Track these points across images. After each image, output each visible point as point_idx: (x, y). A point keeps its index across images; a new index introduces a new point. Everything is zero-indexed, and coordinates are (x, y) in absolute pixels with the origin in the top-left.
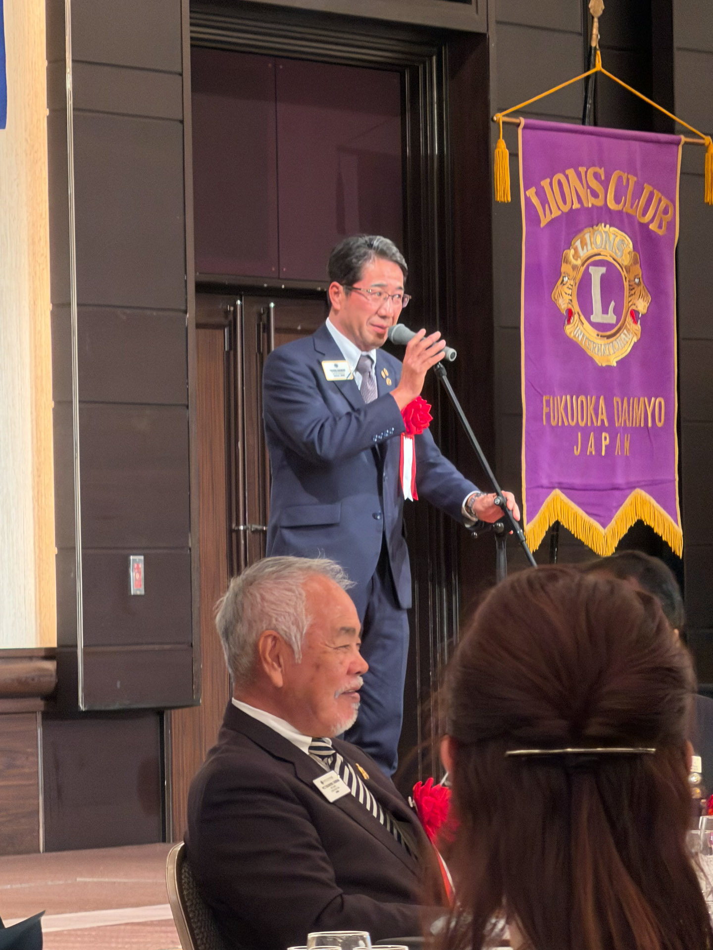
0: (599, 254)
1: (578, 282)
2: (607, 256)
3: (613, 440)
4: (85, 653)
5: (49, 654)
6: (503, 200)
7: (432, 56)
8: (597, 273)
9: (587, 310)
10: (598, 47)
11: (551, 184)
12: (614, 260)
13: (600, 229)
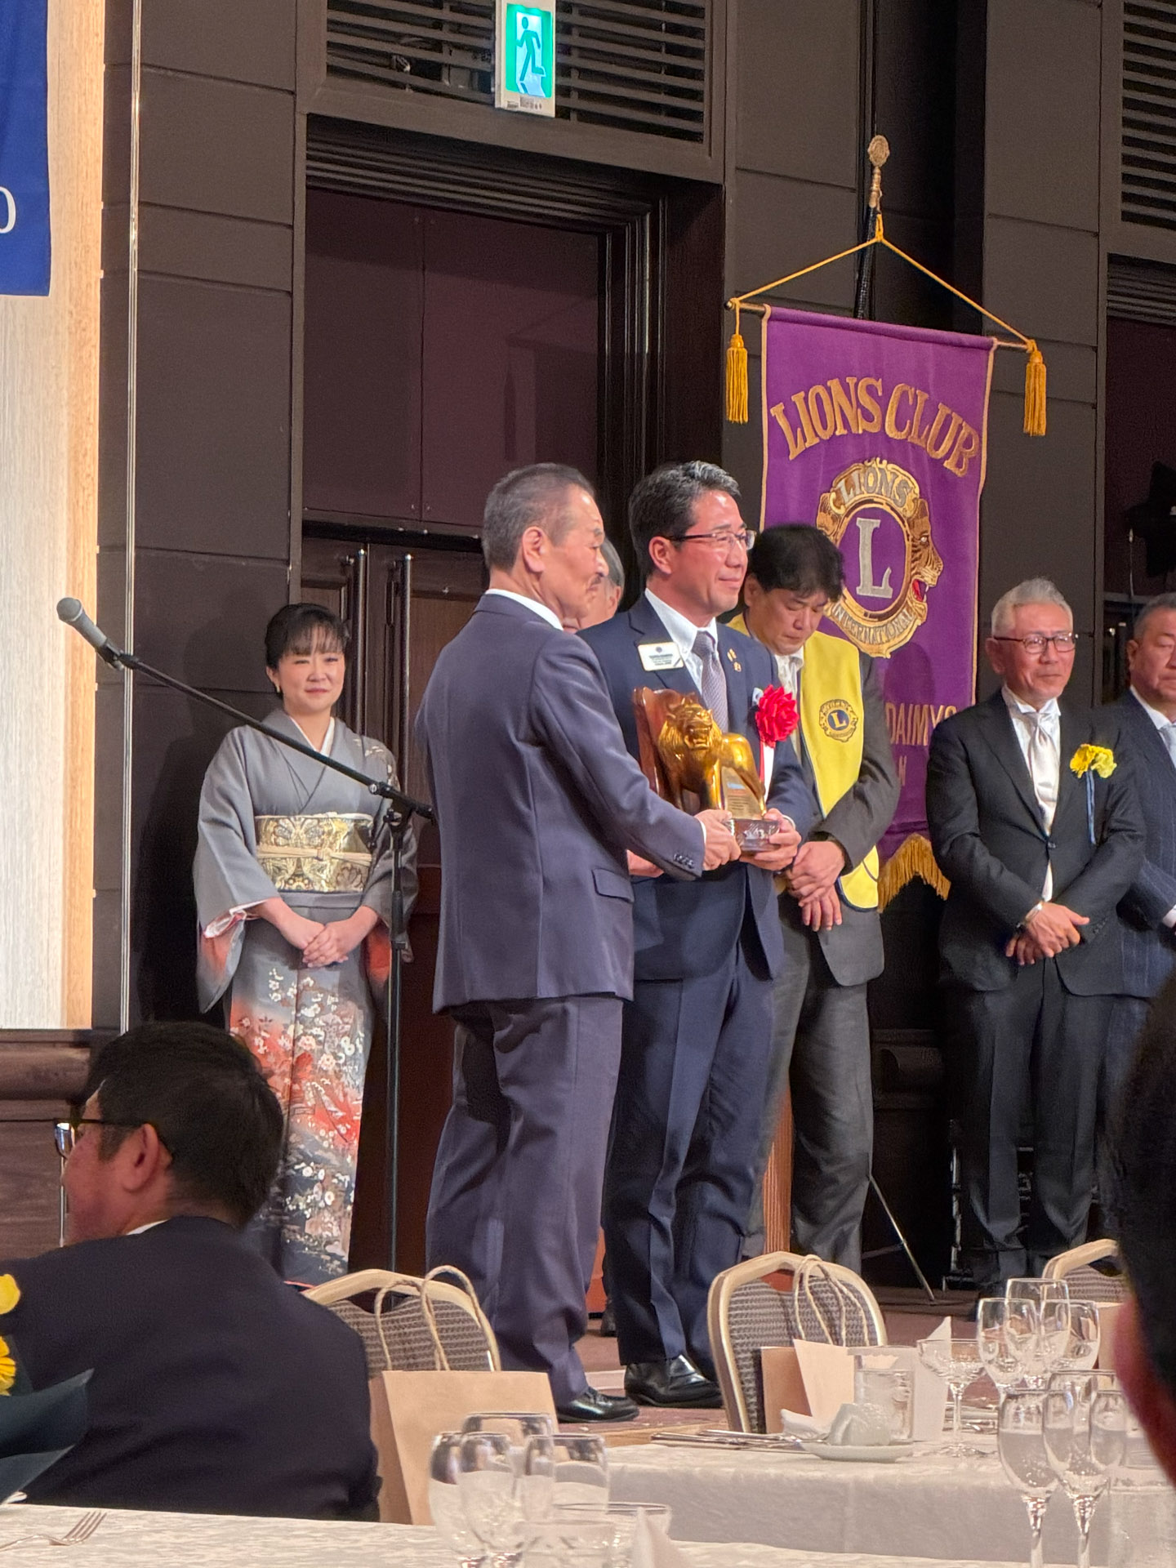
0: (871, 501)
1: (839, 537)
2: (882, 504)
5: (80, 1040)
6: (737, 420)
7: (645, 215)
8: (867, 528)
10: (878, 209)
11: (806, 399)
12: (892, 509)
13: (874, 465)
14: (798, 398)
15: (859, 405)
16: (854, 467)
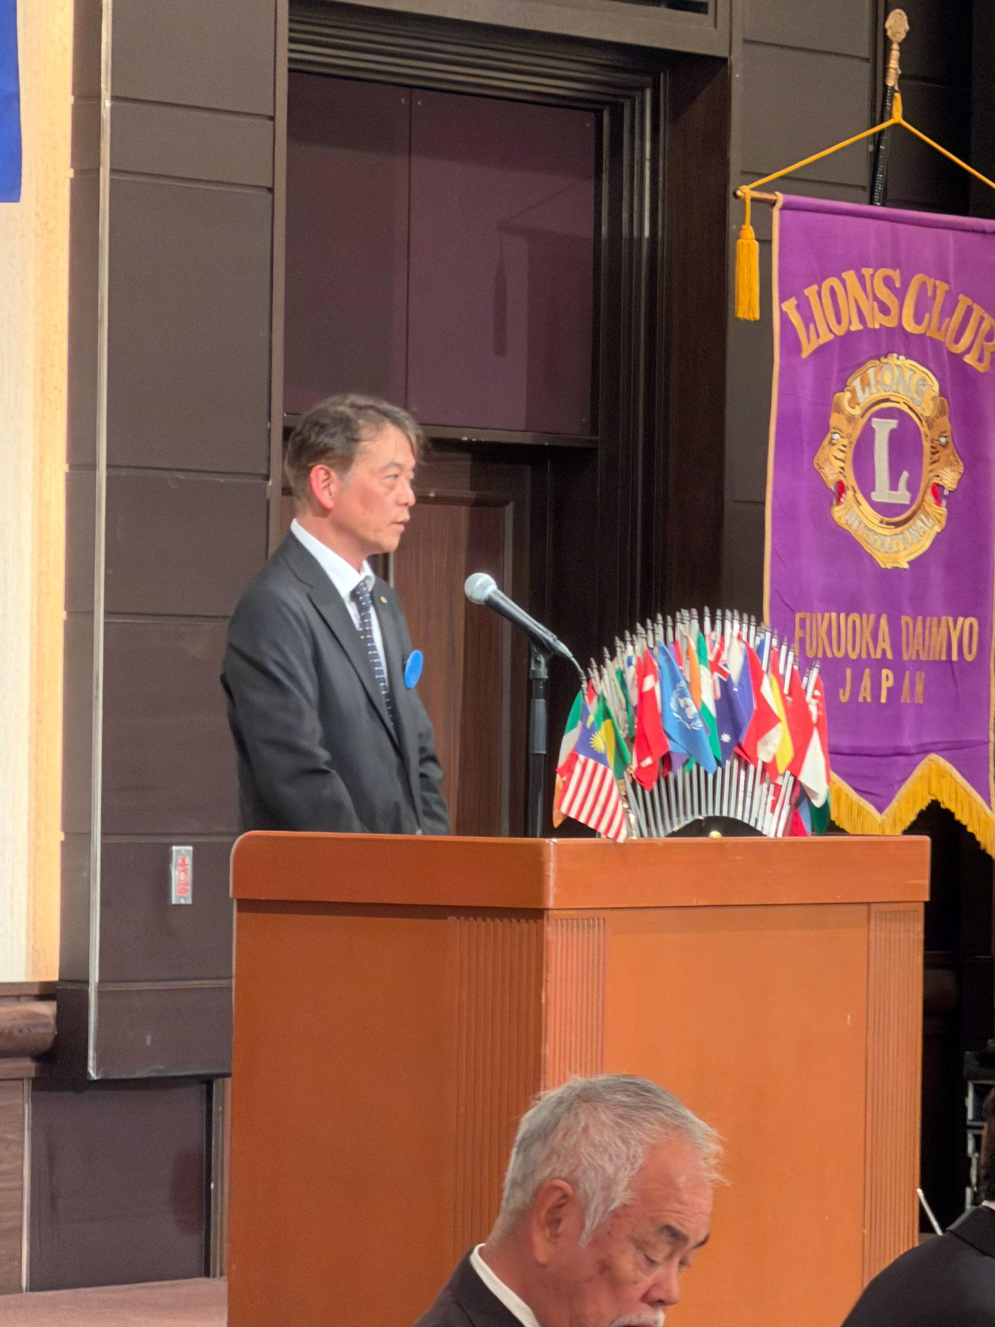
0: (887, 400)
1: (854, 439)
2: (899, 403)
3: (899, 680)
4: (101, 994)
5: (46, 992)
6: (748, 317)
7: (643, 90)
8: (883, 429)
9: (866, 483)
10: (896, 88)
11: (819, 294)
12: (910, 408)
13: (890, 362)
14: (811, 292)
15: (876, 298)
16: (869, 364)
